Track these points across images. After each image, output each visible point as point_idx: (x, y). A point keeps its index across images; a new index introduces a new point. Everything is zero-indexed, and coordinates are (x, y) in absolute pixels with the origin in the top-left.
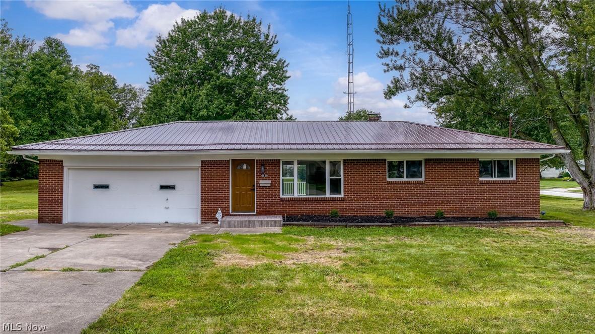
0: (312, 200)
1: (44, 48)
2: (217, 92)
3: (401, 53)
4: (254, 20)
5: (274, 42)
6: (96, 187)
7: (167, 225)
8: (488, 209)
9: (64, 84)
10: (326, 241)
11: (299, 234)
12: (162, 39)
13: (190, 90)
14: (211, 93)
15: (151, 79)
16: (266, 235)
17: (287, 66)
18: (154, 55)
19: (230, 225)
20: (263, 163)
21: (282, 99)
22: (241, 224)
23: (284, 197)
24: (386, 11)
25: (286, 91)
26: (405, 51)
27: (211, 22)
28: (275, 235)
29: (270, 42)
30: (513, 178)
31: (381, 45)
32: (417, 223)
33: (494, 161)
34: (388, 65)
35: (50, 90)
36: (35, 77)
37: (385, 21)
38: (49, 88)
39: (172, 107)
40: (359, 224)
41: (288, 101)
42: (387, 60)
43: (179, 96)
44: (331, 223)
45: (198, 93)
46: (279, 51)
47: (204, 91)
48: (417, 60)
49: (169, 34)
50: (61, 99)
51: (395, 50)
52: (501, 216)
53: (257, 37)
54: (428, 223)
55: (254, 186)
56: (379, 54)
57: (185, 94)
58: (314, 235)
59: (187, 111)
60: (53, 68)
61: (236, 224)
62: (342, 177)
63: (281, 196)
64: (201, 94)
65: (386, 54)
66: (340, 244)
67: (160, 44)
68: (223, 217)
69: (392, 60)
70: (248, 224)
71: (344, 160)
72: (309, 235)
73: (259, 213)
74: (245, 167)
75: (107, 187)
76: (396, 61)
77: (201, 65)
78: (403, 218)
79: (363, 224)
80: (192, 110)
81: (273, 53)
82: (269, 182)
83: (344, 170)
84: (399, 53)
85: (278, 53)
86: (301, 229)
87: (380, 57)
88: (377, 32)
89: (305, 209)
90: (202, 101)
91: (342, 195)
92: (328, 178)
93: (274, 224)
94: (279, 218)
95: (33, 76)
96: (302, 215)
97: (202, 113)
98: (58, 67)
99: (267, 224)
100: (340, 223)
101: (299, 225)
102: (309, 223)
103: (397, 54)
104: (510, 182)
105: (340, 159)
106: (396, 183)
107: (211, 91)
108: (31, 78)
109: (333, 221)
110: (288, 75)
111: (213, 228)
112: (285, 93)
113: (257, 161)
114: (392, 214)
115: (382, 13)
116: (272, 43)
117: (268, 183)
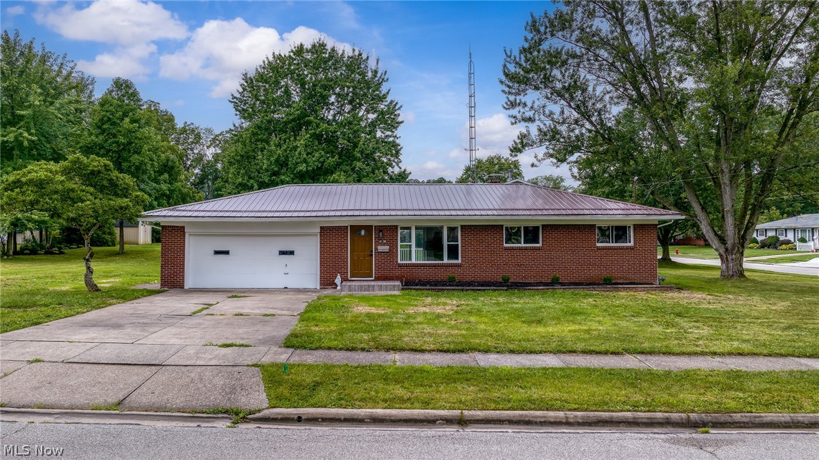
0: (429, 266)
1: (112, 91)
2: (317, 143)
3: (529, 105)
4: (360, 54)
5: (383, 80)
6: (217, 253)
7: (286, 290)
8: (605, 274)
9: (138, 135)
10: (443, 300)
11: (418, 295)
12: (248, 76)
13: (285, 140)
14: (310, 143)
15: (234, 126)
16: (387, 296)
17: (399, 108)
18: (238, 96)
19: (350, 289)
20: (381, 229)
21: (394, 150)
22: (361, 289)
23: (402, 262)
24: (512, 57)
25: (397, 138)
26: (534, 102)
27: (309, 57)
28: (395, 296)
29: (378, 80)
30: (632, 244)
31: (507, 95)
32: (531, 288)
33: (612, 227)
34: (515, 117)
35: (123, 141)
36: (104, 127)
37: (512, 68)
38: (122, 140)
39: (265, 161)
40: (475, 288)
41: (401, 152)
42: (514, 112)
43: (273, 148)
44: (448, 288)
45: (296, 144)
46: (389, 90)
47: (302, 142)
48: (547, 112)
49: (257, 69)
50: (135, 152)
51: (523, 101)
52: (619, 281)
53: (363, 74)
54: (542, 287)
55: (372, 251)
56: (505, 106)
57: (279, 145)
58: (431, 296)
59: (282, 166)
60: (125, 115)
61: (357, 288)
62: (459, 243)
63: (399, 262)
64: (299, 145)
65: (513, 105)
66: (455, 302)
67: (247, 82)
68: (342, 282)
69: (519, 112)
70: (368, 288)
71: (462, 226)
72: (427, 297)
73: (377, 279)
74: (363, 233)
75: (227, 253)
76: (524, 113)
77: (298, 110)
78: (520, 283)
79: (479, 288)
80: (287, 165)
81: (383, 93)
82: (388, 247)
83: (462, 235)
84: (527, 104)
85: (388, 93)
86: (419, 292)
87: (506, 109)
88: (502, 82)
89: (423, 274)
90: (300, 154)
91: (459, 261)
92: (445, 243)
93: (393, 288)
94: (398, 283)
95: (103, 124)
96: (420, 280)
97: (301, 168)
98: (131, 114)
99: (386, 288)
100: (457, 288)
101: (417, 289)
102: (427, 287)
103: (525, 105)
104: (627, 248)
105: (458, 225)
106: (512, 249)
107: (309, 141)
108: (99, 127)
109: (450, 285)
110: (400, 119)
111: (333, 292)
112: (398, 141)
113: (375, 226)
114: (509, 279)
115: (508, 60)
116: (381, 80)
117: (386, 248)
